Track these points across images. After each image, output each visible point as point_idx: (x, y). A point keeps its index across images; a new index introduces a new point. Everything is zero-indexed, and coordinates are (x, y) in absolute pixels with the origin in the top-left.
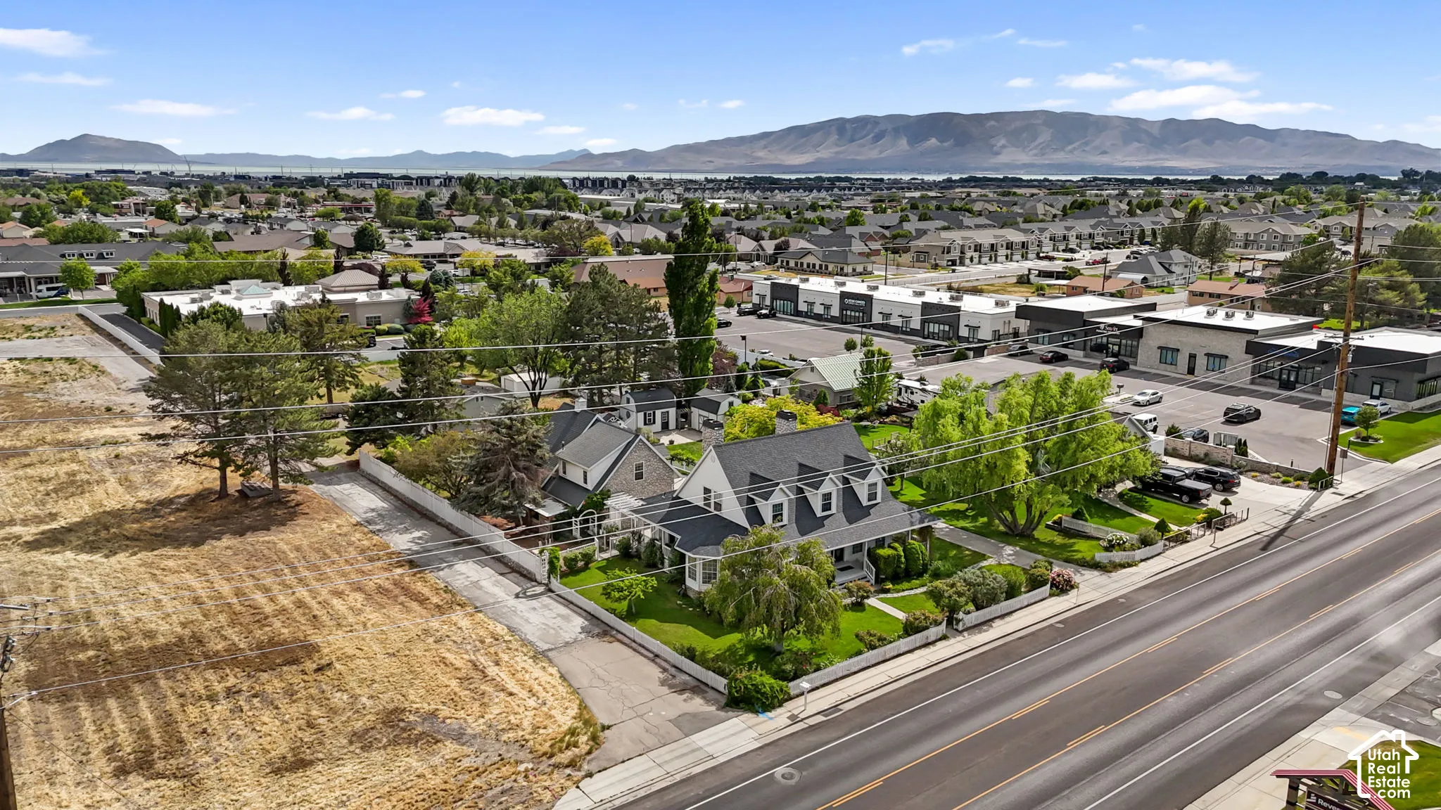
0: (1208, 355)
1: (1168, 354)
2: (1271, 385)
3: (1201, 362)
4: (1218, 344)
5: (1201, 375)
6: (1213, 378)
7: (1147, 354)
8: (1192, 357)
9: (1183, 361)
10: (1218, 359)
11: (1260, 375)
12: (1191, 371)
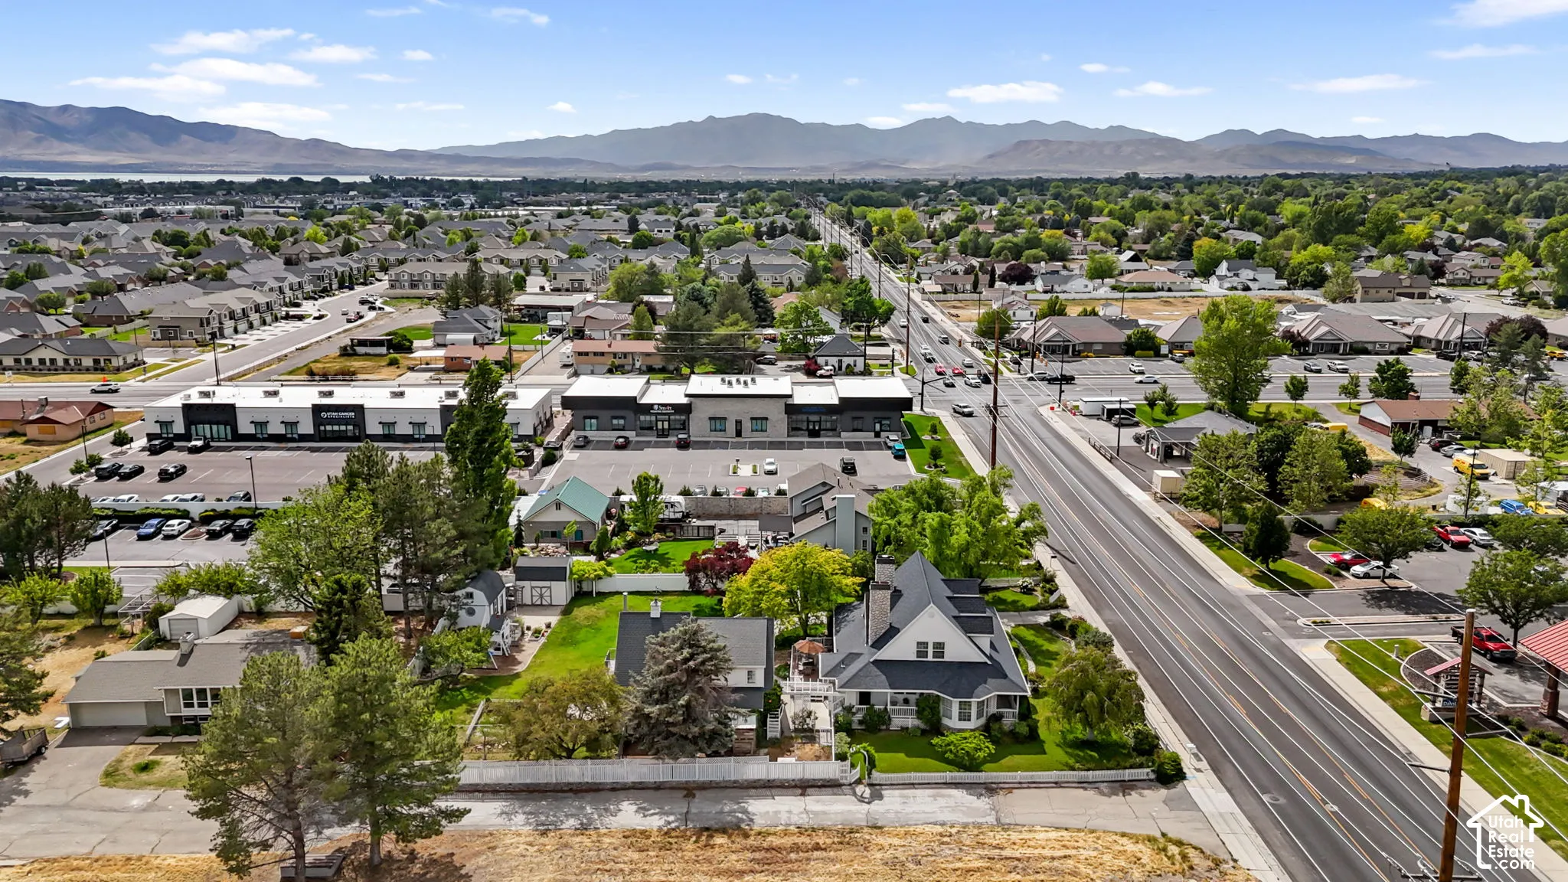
0: (752, 419)
1: (718, 423)
2: (802, 435)
3: (747, 425)
4: (759, 409)
5: (748, 435)
6: (759, 437)
7: (698, 426)
8: (738, 423)
9: (731, 428)
10: (760, 421)
11: (793, 429)
12: (739, 434)
